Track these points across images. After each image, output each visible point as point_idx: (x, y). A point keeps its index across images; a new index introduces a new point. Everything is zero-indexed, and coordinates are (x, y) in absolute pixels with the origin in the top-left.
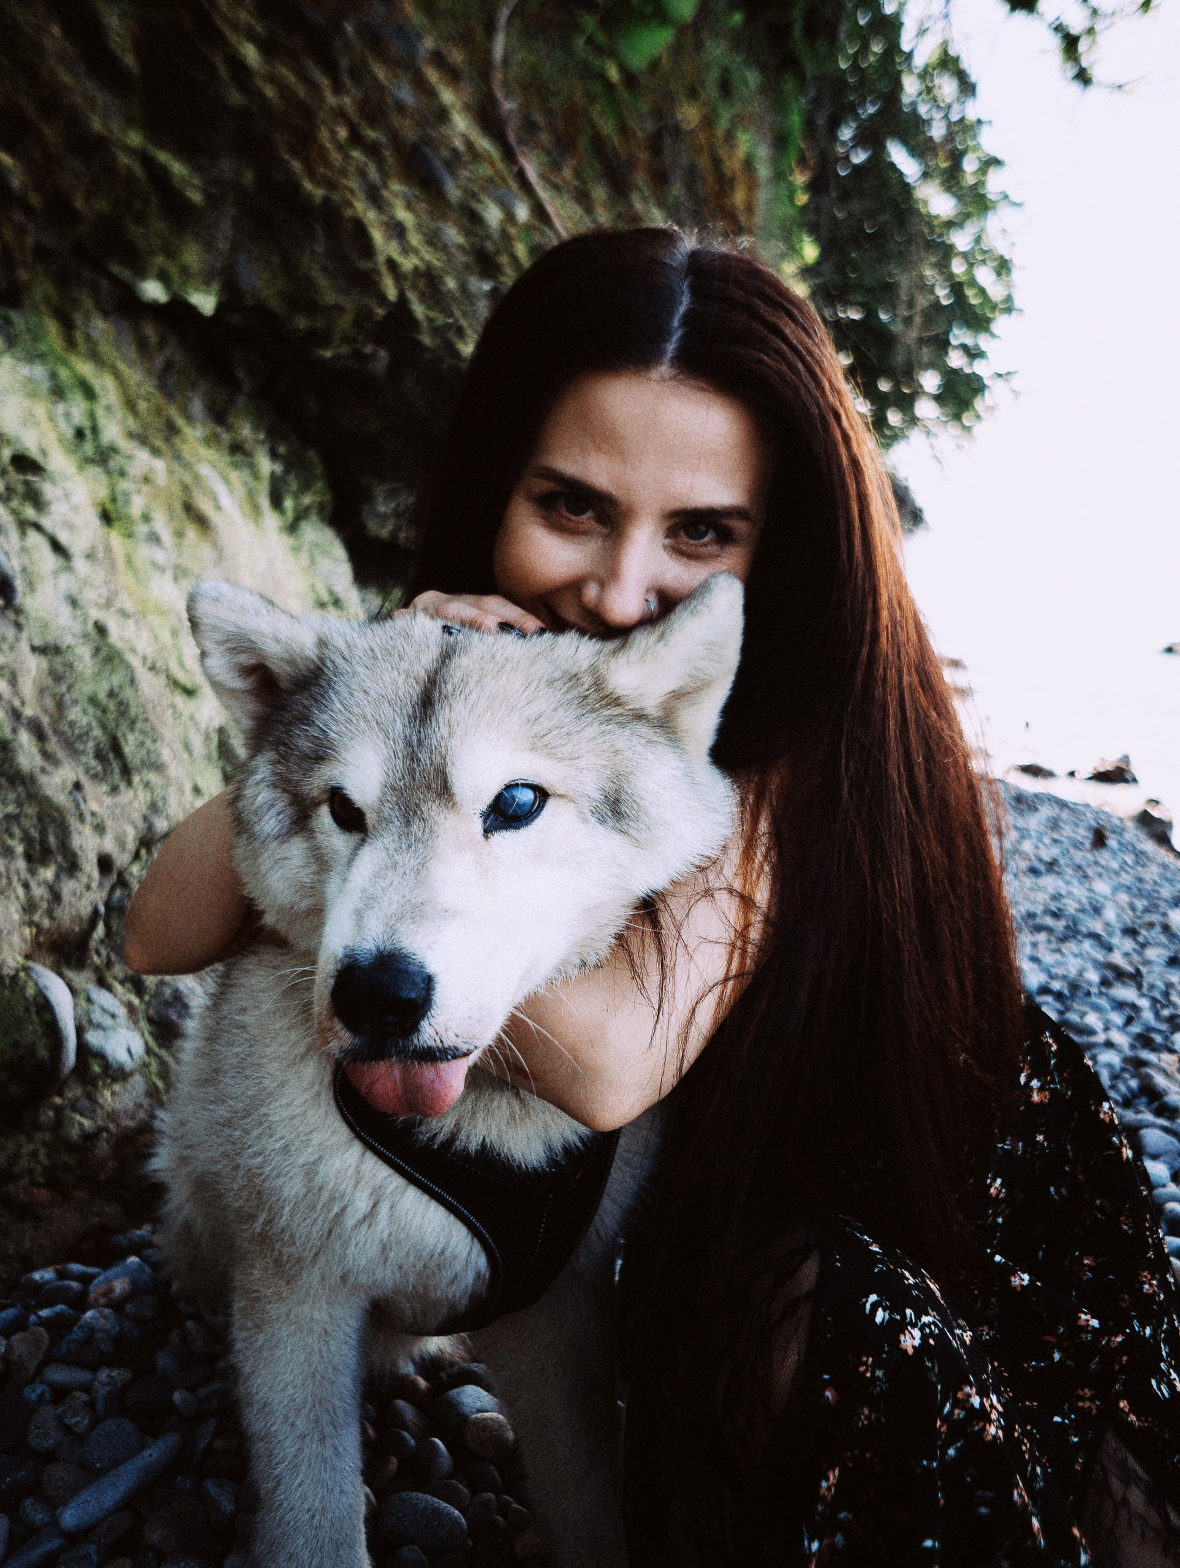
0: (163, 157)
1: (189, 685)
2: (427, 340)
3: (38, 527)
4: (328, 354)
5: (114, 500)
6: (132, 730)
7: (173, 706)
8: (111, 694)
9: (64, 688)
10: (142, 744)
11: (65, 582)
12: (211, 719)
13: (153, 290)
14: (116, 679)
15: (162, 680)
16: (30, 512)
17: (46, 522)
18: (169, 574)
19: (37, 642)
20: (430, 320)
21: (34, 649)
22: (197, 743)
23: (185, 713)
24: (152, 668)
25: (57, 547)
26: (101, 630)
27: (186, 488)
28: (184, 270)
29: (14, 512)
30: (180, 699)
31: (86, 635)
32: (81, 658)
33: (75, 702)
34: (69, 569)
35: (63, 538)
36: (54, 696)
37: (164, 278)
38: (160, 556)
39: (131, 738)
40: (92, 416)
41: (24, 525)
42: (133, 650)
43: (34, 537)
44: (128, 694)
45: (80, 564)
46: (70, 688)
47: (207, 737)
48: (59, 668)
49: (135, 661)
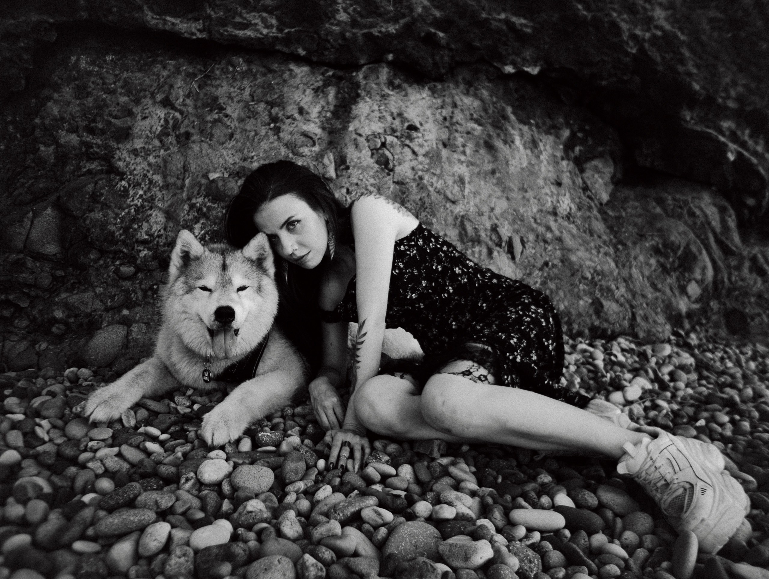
0: (514, 19)
1: (452, 199)
2: (660, 68)
3: (409, 146)
4: (604, 83)
5: (449, 139)
6: (424, 211)
7: (445, 206)
8: (421, 199)
9: (404, 196)
10: (426, 216)
11: (414, 163)
12: (460, 212)
13: (509, 69)
14: (424, 195)
15: (442, 197)
16: (407, 142)
17: (411, 145)
18: (465, 165)
19: (395, 180)
20: (663, 58)
21: (394, 182)
22: (450, 219)
23: (450, 209)
24: (438, 192)
25: (414, 153)
26: (421, 178)
27: (490, 136)
28: (524, 59)
29: (402, 142)
30: (448, 205)
31: (414, 179)
32: (412, 186)
33: (408, 201)
34: (416, 159)
35: (416, 149)
36: (401, 198)
37: (514, 64)
38: (463, 158)
39: (423, 214)
40: (453, 113)
41: (404, 145)
42: (432, 185)
43: (406, 149)
44: (426, 199)
45: (421, 158)
46: (407, 196)
47: (456, 218)
48: (404, 189)
49: (431, 189)
